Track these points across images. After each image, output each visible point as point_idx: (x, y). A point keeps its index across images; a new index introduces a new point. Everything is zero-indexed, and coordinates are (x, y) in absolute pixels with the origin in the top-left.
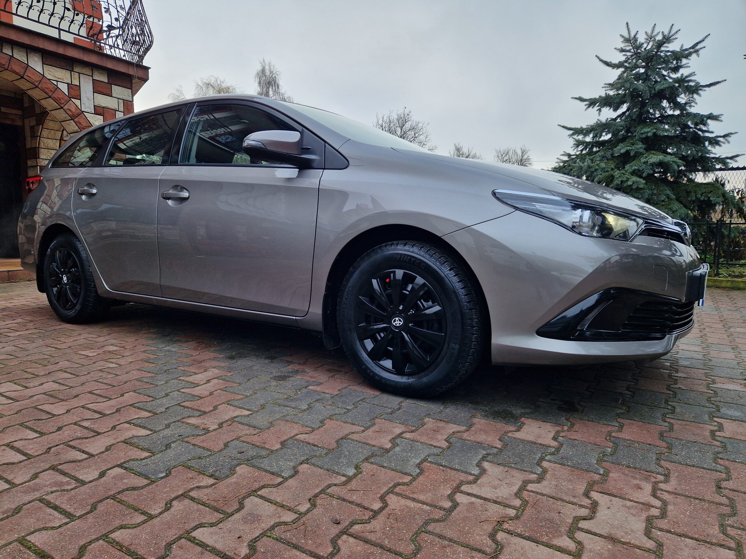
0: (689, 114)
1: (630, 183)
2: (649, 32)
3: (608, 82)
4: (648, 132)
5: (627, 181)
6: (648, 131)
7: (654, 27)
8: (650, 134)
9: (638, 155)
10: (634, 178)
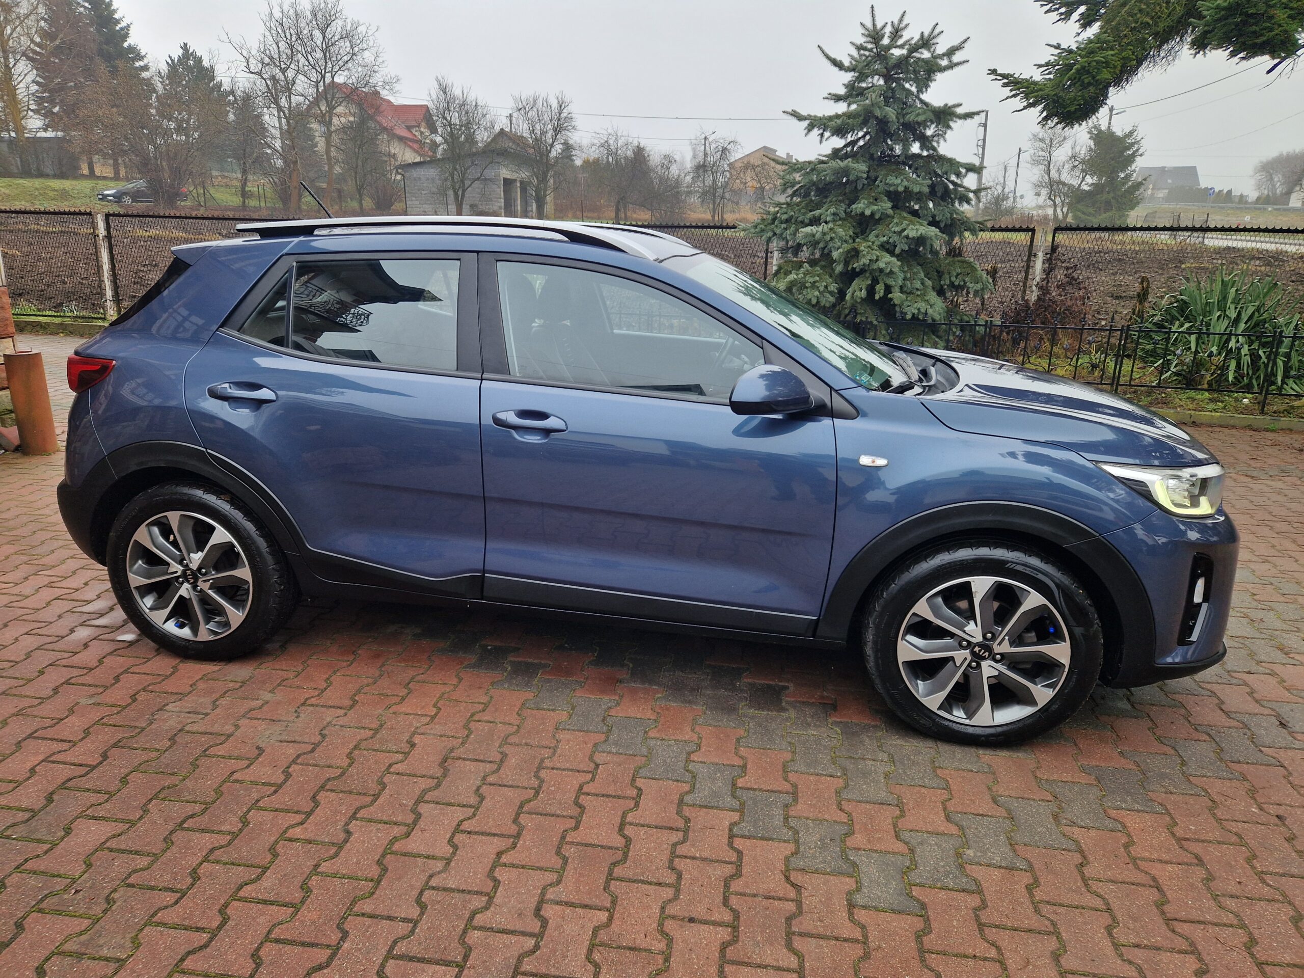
0: (942, 159)
1: (882, 265)
2: (896, 22)
3: (834, 92)
4: (897, 185)
5: (877, 260)
6: (897, 182)
7: (903, 16)
8: (901, 189)
9: (884, 219)
10: (887, 258)
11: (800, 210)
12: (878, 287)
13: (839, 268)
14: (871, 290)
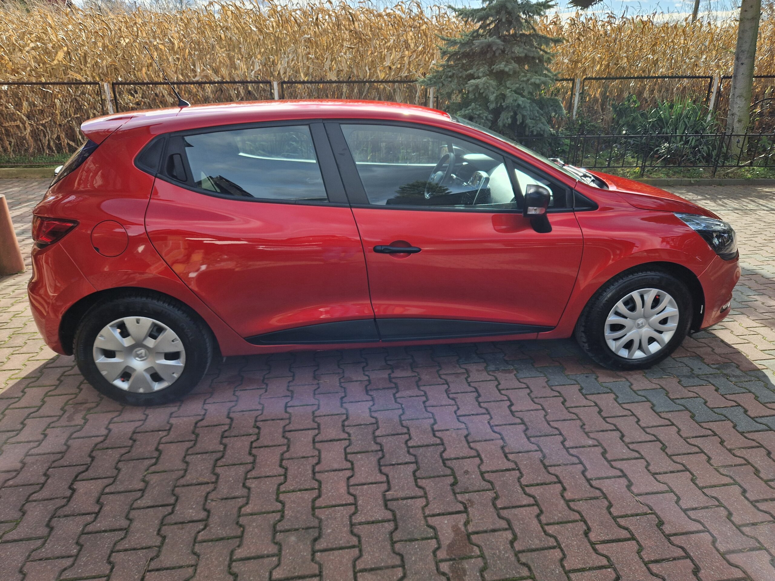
11: (458, 69)
12: (518, 117)
13: (492, 106)
14: (514, 118)
